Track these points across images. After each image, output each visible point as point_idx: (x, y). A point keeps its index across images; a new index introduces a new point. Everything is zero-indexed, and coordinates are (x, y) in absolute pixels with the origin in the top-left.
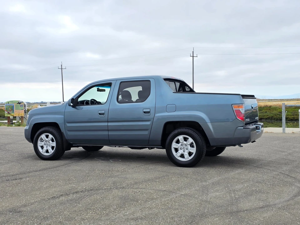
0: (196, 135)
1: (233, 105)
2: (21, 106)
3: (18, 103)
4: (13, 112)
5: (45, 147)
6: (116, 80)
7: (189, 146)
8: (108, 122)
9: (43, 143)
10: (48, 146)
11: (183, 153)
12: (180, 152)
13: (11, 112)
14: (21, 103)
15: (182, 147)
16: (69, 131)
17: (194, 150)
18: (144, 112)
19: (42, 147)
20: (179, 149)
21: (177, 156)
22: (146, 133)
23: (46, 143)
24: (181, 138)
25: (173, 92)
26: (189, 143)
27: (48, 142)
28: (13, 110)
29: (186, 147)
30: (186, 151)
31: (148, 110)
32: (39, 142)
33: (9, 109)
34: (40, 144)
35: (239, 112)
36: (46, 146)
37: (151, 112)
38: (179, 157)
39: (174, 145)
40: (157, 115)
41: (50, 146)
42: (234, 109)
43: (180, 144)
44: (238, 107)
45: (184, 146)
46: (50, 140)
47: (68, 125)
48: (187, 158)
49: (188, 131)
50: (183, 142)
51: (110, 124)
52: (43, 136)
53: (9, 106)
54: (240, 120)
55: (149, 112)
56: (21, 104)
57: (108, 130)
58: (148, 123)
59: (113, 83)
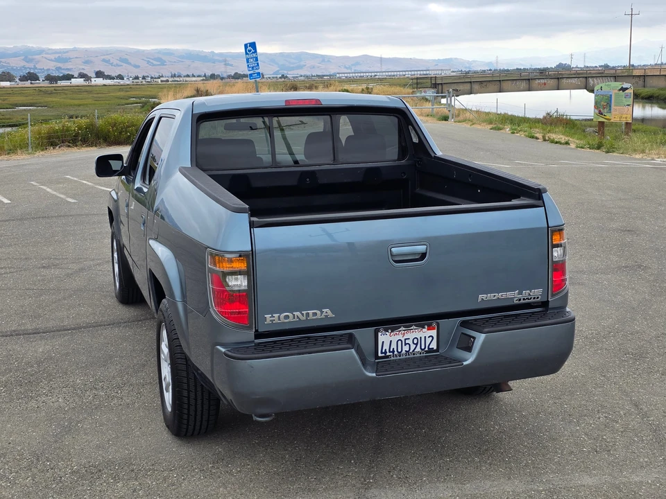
2: (626, 96)
3: (620, 90)
4: (610, 111)
13: (605, 111)
14: (627, 89)
28: (610, 106)
33: (602, 103)
40: (148, 240)
53: (603, 95)
56: (627, 91)
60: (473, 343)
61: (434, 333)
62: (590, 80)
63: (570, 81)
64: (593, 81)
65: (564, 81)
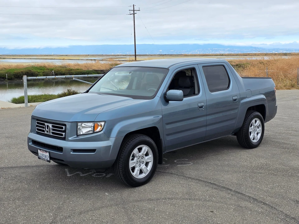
6: (197, 64)
7: (257, 127)
8: (207, 115)
9: (135, 162)
10: (141, 164)
12: (253, 134)
15: (253, 130)
16: (168, 135)
17: (260, 131)
18: (234, 100)
22: (234, 121)
23: (138, 160)
24: (254, 121)
25: (242, 78)
27: (140, 158)
29: (256, 129)
31: (236, 98)
36: (138, 164)
38: (253, 140)
39: (250, 129)
40: (242, 102)
43: (253, 127)
46: (144, 155)
47: (168, 127)
48: (257, 139)
50: (255, 125)
57: (206, 126)
58: (236, 111)
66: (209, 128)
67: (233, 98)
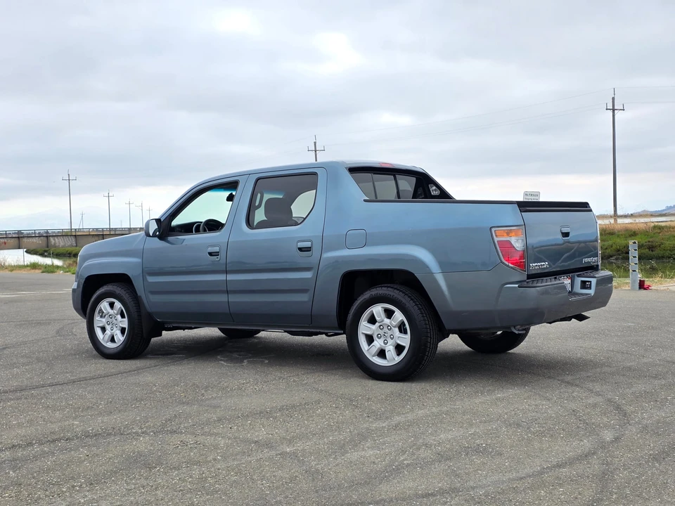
0: (409, 304)
1: (493, 230)
5: (108, 327)
6: (249, 174)
7: (397, 330)
8: (226, 272)
9: (104, 320)
10: (114, 327)
11: (383, 348)
12: (378, 344)
15: (381, 332)
16: (153, 293)
17: (405, 340)
18: (301, 249)
19: (103, 329)
20: (375, 337)
21: (370, 354)
22: (304, 298)
23: (110, 320)
24: (378, 310)
25: (365, 201)
26: (394, 324)
27: (113, 319)
29: (390, 333)
30: (390, 342)
31: (308, 244)
32: (97, 318)
34: (98, 321)
35: (507, 246)
36: (110, 326)
37: (314, 249)
38: (373, 356)
39: (364, 327)
40: (325, 255)
41: (118, 327)
42: (496, 239)
43: (377, 324)
44: (508, 233)
45: (386, 329)
46: (117, 314)
47: (151, 279)
48: (393, 359)
49: (392, 294)
50: (383, 321)
51: (230, 277)
52: (104, 305)
54: (512, 266)
55: (308, 249)
57: (227, 292)
58: (308, 275)
59: (242, 181)
60: (590, 285)
61: (570, 281)
62: (51, 239)
63: (31, 240)
64: (54, 240)
65: (25, 240)
66: (234, 298)
67: (297, 245)
